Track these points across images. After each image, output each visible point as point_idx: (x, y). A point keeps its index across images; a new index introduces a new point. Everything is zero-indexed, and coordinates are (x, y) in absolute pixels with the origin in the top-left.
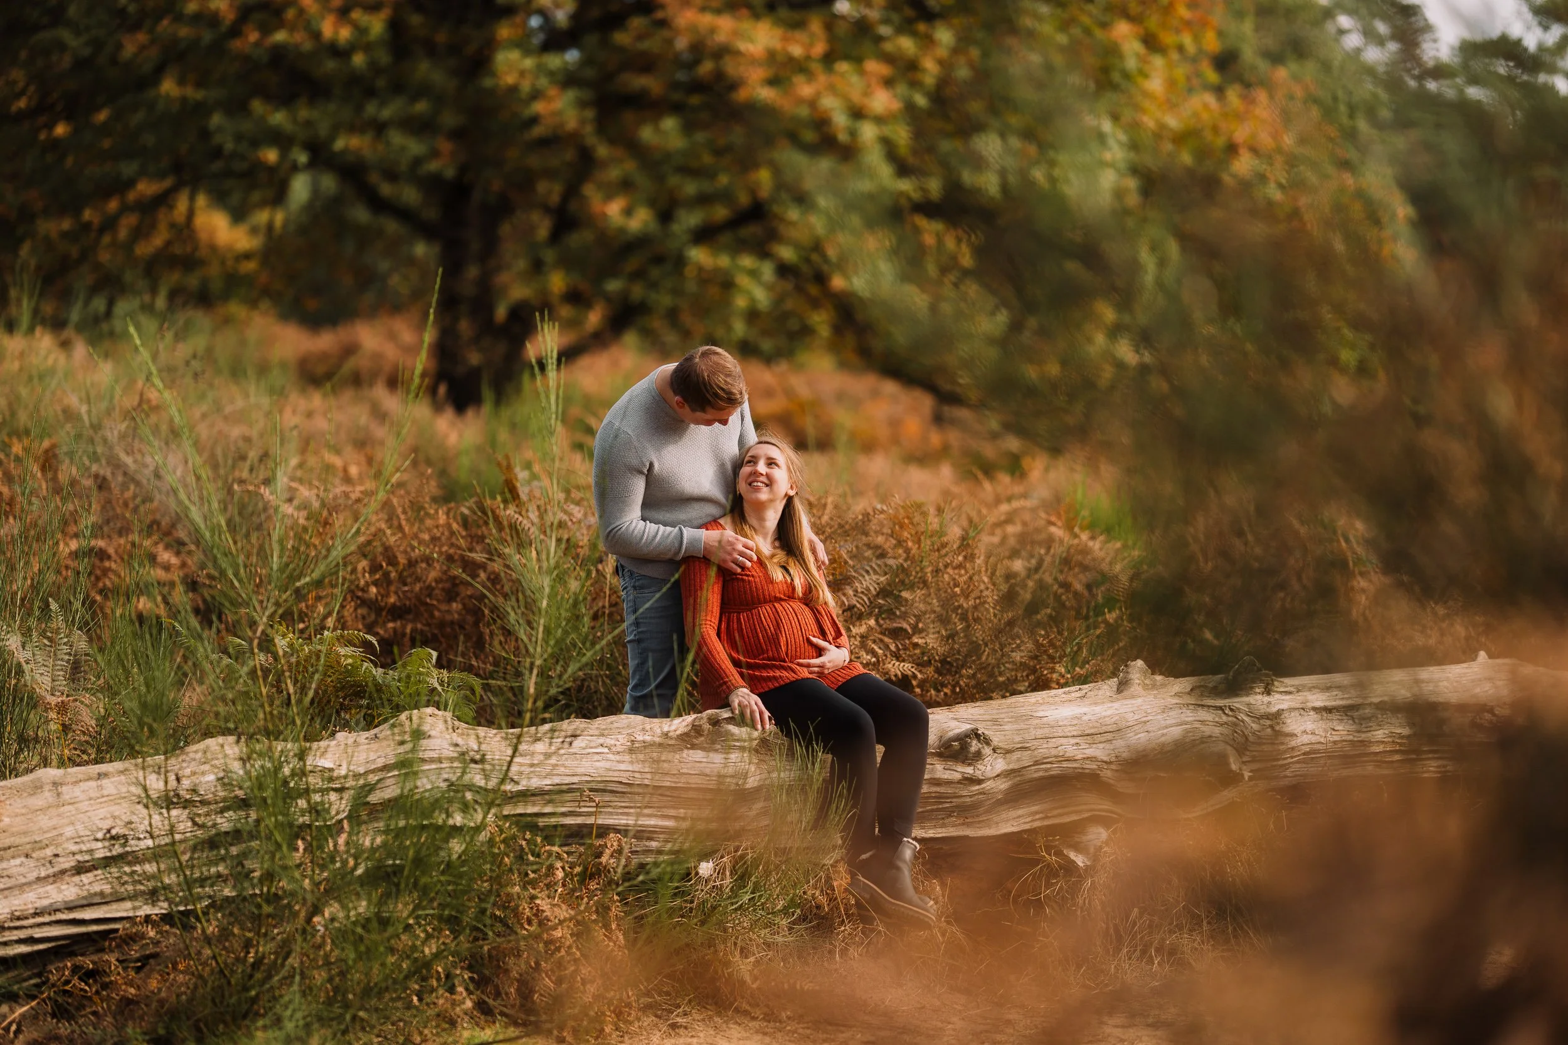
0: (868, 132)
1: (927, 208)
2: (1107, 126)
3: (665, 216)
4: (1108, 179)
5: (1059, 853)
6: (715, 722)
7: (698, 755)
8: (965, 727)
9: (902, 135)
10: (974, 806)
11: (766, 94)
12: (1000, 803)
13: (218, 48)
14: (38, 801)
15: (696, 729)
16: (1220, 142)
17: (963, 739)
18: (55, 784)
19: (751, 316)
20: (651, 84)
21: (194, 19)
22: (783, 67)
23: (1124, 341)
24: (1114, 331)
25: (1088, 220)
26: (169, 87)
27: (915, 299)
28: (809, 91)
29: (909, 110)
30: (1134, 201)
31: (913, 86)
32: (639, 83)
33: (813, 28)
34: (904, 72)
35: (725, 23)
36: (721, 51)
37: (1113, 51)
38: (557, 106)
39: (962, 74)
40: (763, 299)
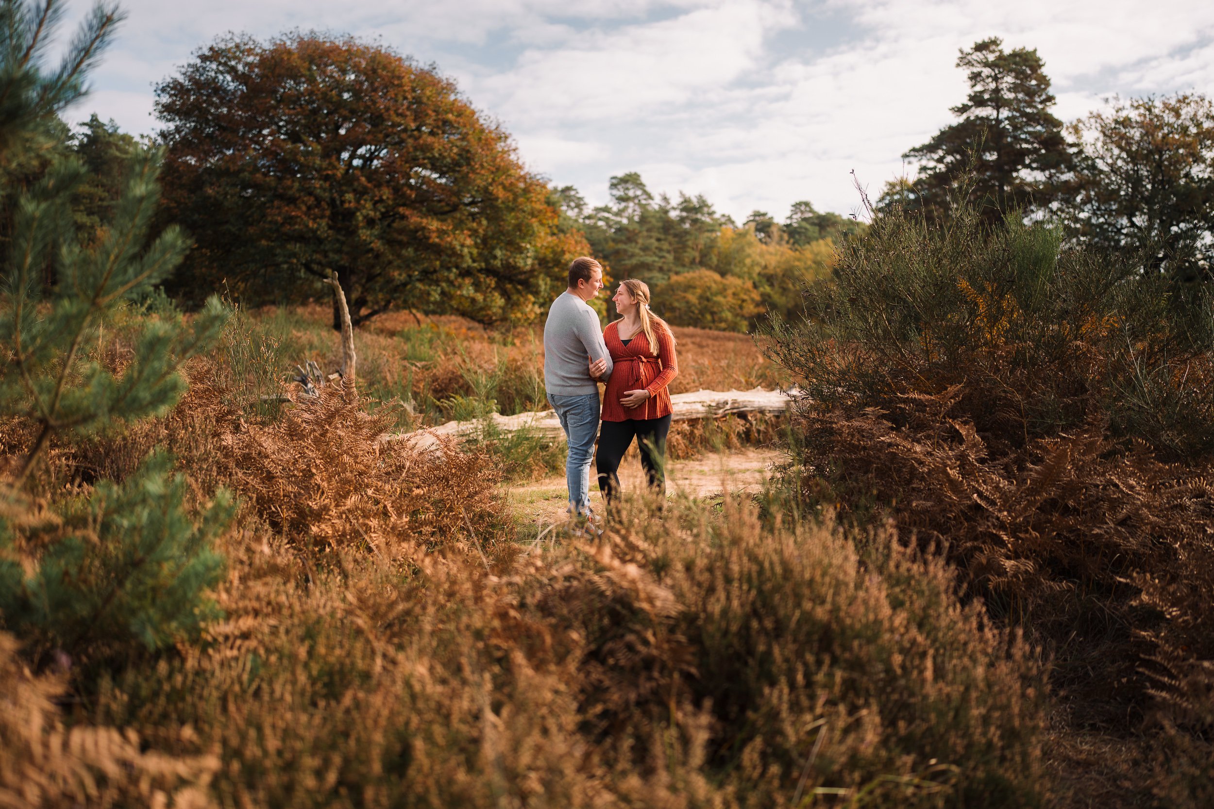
0: (466, 250)
1: (480, 271)
2: (528, 246)
3: (409, 276)
4: (529, 261)
9: (475, 251)
11: (437, 240)
13: (277, 230)
16: (559, 250)
19: (435, 303)
20: (404, 238)
21: (270, 222)
22: (441, 233)
23: (536, 307)
24: (534, 303)
25: (525, 273)
26: (264, 242)
27: (480, 297)
28: (449, 239)
29: (476, 244)
30: (537, 267)
31: (477, 237)
32: (400, 238)
33: (449, 221)
34: (474, 233)
35: (425, 221)
36: (424, 228)
37: (529, 226)
38: (377, 245)
39: (490, 233)
40: (438, 297)
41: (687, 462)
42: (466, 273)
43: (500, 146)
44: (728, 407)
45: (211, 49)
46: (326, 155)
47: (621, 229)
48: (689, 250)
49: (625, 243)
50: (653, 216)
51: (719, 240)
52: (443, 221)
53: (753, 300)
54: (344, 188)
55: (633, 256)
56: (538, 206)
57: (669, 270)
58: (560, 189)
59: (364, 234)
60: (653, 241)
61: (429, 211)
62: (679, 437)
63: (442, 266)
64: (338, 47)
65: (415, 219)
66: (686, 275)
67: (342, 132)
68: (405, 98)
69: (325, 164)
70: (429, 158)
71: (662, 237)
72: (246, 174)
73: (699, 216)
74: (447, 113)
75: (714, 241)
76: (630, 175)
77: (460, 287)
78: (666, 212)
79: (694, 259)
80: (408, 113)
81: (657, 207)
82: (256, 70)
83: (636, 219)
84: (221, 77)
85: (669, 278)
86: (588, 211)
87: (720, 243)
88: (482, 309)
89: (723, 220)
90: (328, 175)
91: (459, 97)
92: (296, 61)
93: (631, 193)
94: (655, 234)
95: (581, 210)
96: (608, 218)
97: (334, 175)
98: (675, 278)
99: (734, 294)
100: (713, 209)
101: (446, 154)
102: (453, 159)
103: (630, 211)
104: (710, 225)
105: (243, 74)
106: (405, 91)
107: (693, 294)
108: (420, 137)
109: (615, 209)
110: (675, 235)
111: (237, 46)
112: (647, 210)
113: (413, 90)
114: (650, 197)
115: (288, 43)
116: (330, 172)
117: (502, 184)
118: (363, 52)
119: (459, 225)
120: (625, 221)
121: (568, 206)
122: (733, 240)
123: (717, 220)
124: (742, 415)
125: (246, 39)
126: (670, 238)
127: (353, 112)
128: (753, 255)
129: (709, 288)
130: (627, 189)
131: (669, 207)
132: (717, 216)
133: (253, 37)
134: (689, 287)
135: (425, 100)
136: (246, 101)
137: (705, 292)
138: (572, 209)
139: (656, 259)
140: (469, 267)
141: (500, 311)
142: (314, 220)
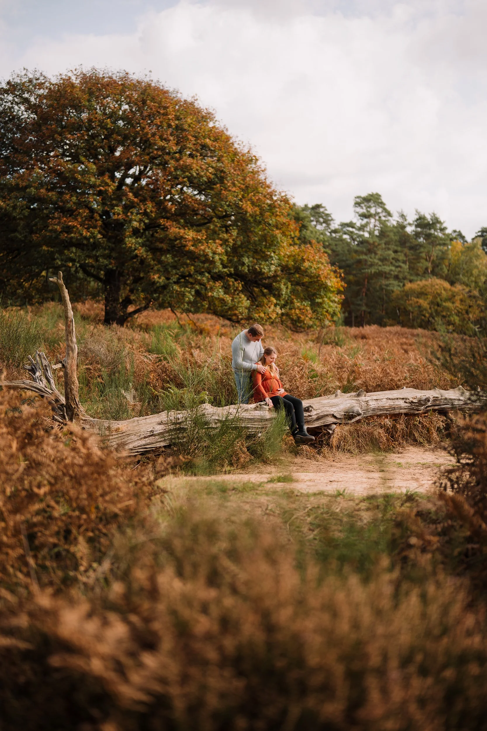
0: (217, 257)
1: (230, 275)
2: (272, 254)
3: (168, 279)
4: (273, 268)
5: (326, 430)
6: (260, 405)
7: (257, 412)
8: (308, 405)
9: (225, 258)
10: (310, 421)
11: (192, 248)
12: (315, 420)
13: (57, 238)
14: (134, 424)
15: (257, 407)
16: (300, 258)
17: (308, 407)
18: (138, 421)
19: (189, 303)
20: (164, 246)
21: (51, 231)
22: (196, 242)
23: (278, 307)
24: (276, 305)
25: (269, 278)
26: (45, 248)
27: (228, 298)
28: (202, 248)
29: (226, 252)
30: (279, 273)
31: (227, 246)
32: (161, 246)
33: (204, 232)
34: (225, 242)
35: (182, 231)
36: (182, 238)
37: (275, 237)
38: (141, 252)
39: (239, 243)
40: (192, 298)
41: (387, 454)
42: (217, 277)
43: (252, 167)
44: (429, 404)
45: (9, 83)
46: (101, 173)
47: (363, 242)
48: (423, 261)
49: (366, 254)
50: (391, 231)
51: (450, 252)
52: (198, 231)
53: (479, 306)
54: (114, 202)
55: (372, 265)
56: (283, 220)
57: (405, 278)
58: (310, 206)
59: (131, 242)
60: (391, 252)
61: (186, 222)
62: (381, 431)
63: (196, 271)
64: (115, 82)
65: (174, 230)
66: (419, 282)
67: (117, 154)
68: (169, 126)
69: (98, 182)
70: (187, 177)
71: (399, 249)
72: (33, 189)
73: (432, 231)
74: (204, 137)
75: (444, 253)
76: (372, 195)
77: (212, 289)
78: (403, 227)
79: (427, 269)
80: (171, 138)
81: (395, 223)
82: (45, 101)
83: (377, 233)
84: (16, 107)
85: (404, 285)
86: (335, 225)
87: (450, 255)
88: (230, 309)
89: (454, 235)
90: (101, 190)
91: (217, 125)
92: (78, 93)
93: (373, 211)
94: (393, 247)
95: (328, 225)
96: (352, 232)
97: (106, 191)
98: (409, 286)
99: (461, 300)
100: (444, 225)
101: (202, 174)
102: (208, 178)
103: (372, 226)
104: (441, 239)
105: (35, 104)
106: (169, 119)
107: (425, 300)
108: (180, 158)
109: (358, 224)
110: (411, 248)
111: (30, 81)
112: (386, 226)
113: (178, 118)
114: (389, 214)
115: (73, 78)
116: (102, 188)
117: (251, 200)
118: (136, 86)
119: (213, 235)
120: (367, 235)
121: (317, 221)
122: (462, 252)
123: (448, 235)
124: (443, 412)
125: (38, 75)
126: (406, 250)
127: (126, 137)
128: (480, 266)
129: (439, 295)
130: (370, 207)
131: (405, 223)
132: (449, 231)
133: (44, 74)
134: (421, 294)
135: (186, 127)
136: (36, 126)
137: (435, 297)
138: (321, 224)
139: (393, 268)
140: (219, 271)
141: (247, 311)
142: (88, 229)
